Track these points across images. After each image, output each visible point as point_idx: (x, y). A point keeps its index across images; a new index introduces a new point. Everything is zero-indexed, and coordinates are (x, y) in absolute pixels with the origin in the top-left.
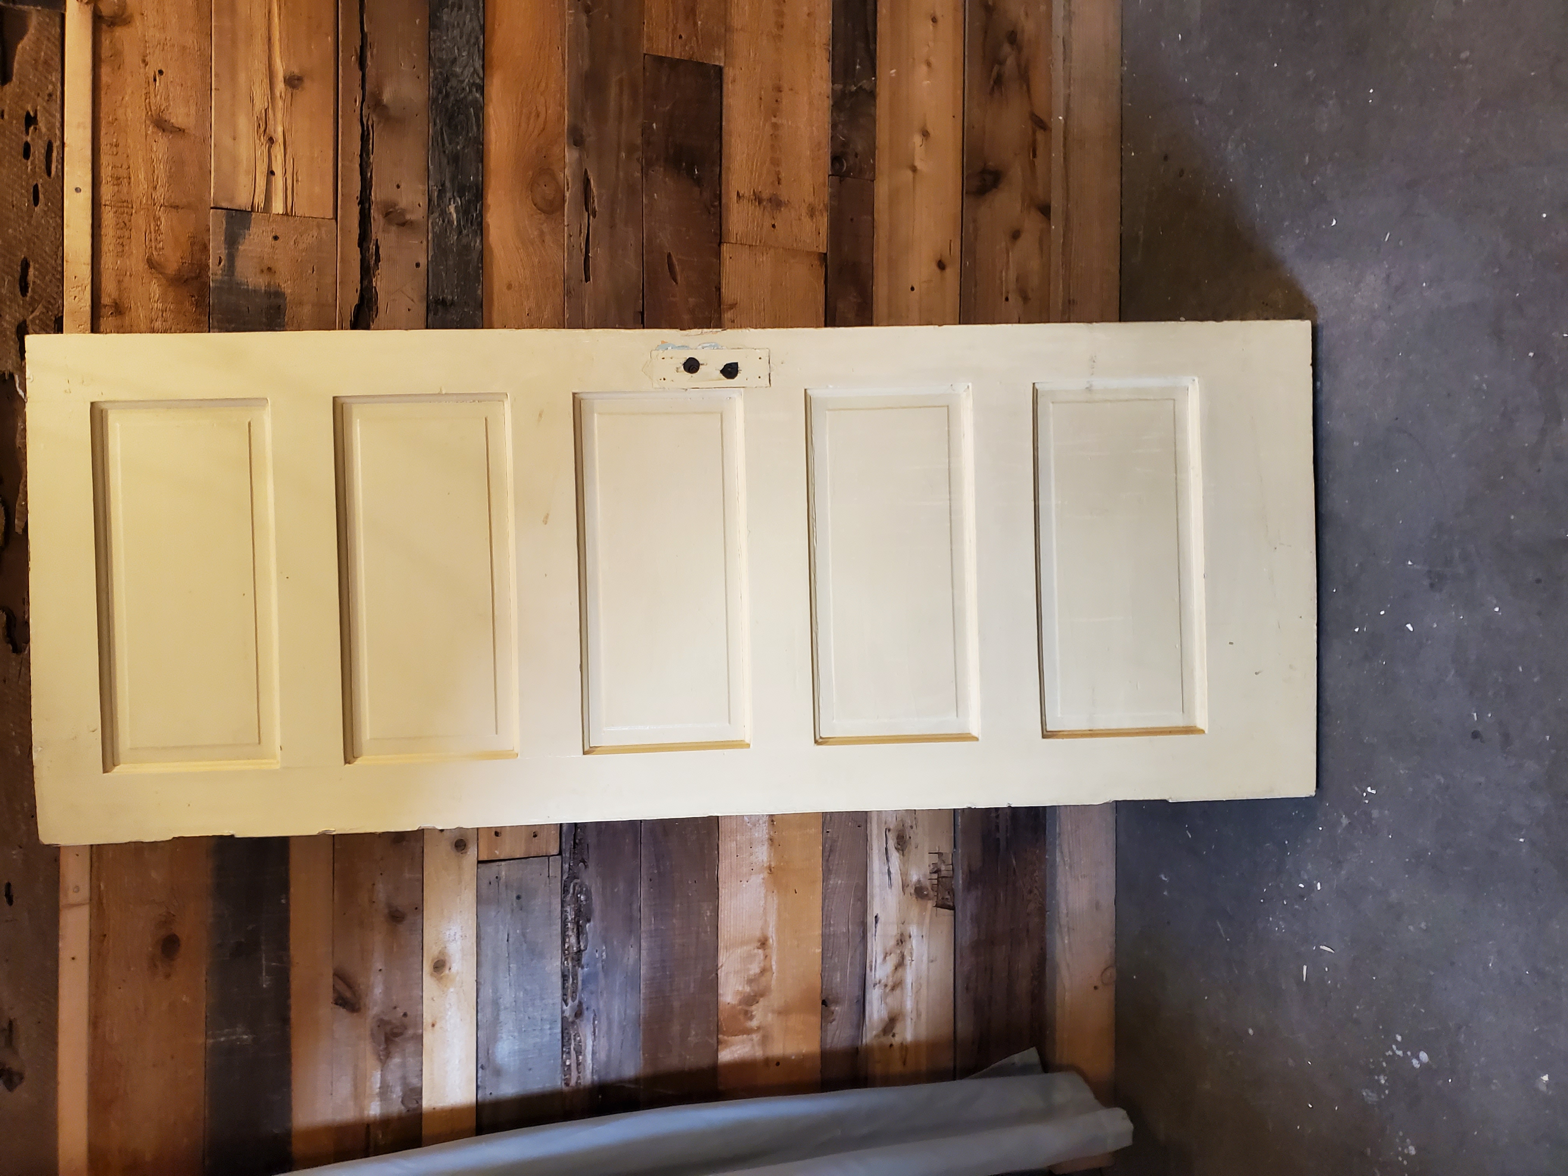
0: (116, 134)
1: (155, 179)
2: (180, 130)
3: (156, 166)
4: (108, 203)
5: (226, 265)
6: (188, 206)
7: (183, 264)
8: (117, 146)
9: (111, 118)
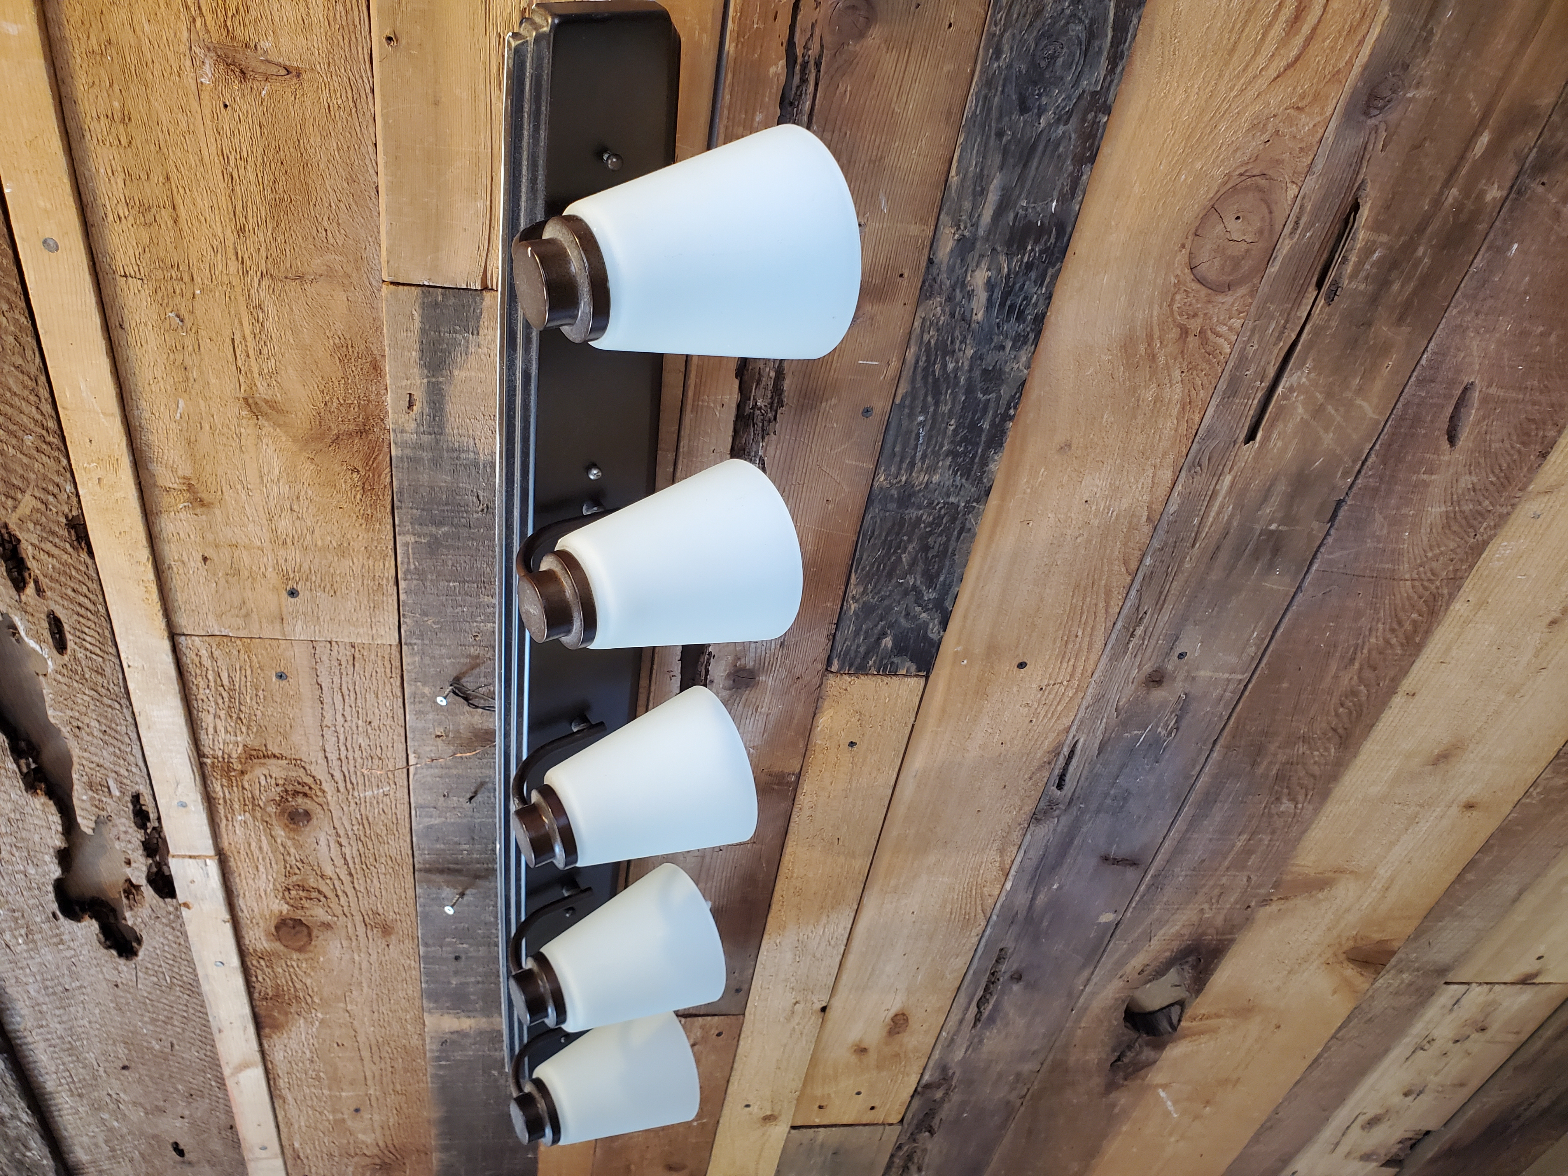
0: (116, 87)
1: (239, 208)
2: (289, 73)
3: (235, 176)
4: (130, 270)
5: (426, 411)
6: (330, 274)
7: (326, 404)
8: (126, 119)
9: (94, 40)
